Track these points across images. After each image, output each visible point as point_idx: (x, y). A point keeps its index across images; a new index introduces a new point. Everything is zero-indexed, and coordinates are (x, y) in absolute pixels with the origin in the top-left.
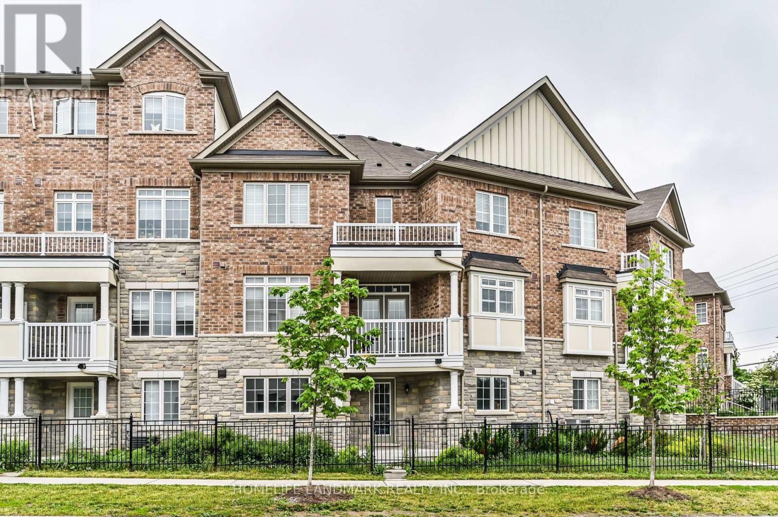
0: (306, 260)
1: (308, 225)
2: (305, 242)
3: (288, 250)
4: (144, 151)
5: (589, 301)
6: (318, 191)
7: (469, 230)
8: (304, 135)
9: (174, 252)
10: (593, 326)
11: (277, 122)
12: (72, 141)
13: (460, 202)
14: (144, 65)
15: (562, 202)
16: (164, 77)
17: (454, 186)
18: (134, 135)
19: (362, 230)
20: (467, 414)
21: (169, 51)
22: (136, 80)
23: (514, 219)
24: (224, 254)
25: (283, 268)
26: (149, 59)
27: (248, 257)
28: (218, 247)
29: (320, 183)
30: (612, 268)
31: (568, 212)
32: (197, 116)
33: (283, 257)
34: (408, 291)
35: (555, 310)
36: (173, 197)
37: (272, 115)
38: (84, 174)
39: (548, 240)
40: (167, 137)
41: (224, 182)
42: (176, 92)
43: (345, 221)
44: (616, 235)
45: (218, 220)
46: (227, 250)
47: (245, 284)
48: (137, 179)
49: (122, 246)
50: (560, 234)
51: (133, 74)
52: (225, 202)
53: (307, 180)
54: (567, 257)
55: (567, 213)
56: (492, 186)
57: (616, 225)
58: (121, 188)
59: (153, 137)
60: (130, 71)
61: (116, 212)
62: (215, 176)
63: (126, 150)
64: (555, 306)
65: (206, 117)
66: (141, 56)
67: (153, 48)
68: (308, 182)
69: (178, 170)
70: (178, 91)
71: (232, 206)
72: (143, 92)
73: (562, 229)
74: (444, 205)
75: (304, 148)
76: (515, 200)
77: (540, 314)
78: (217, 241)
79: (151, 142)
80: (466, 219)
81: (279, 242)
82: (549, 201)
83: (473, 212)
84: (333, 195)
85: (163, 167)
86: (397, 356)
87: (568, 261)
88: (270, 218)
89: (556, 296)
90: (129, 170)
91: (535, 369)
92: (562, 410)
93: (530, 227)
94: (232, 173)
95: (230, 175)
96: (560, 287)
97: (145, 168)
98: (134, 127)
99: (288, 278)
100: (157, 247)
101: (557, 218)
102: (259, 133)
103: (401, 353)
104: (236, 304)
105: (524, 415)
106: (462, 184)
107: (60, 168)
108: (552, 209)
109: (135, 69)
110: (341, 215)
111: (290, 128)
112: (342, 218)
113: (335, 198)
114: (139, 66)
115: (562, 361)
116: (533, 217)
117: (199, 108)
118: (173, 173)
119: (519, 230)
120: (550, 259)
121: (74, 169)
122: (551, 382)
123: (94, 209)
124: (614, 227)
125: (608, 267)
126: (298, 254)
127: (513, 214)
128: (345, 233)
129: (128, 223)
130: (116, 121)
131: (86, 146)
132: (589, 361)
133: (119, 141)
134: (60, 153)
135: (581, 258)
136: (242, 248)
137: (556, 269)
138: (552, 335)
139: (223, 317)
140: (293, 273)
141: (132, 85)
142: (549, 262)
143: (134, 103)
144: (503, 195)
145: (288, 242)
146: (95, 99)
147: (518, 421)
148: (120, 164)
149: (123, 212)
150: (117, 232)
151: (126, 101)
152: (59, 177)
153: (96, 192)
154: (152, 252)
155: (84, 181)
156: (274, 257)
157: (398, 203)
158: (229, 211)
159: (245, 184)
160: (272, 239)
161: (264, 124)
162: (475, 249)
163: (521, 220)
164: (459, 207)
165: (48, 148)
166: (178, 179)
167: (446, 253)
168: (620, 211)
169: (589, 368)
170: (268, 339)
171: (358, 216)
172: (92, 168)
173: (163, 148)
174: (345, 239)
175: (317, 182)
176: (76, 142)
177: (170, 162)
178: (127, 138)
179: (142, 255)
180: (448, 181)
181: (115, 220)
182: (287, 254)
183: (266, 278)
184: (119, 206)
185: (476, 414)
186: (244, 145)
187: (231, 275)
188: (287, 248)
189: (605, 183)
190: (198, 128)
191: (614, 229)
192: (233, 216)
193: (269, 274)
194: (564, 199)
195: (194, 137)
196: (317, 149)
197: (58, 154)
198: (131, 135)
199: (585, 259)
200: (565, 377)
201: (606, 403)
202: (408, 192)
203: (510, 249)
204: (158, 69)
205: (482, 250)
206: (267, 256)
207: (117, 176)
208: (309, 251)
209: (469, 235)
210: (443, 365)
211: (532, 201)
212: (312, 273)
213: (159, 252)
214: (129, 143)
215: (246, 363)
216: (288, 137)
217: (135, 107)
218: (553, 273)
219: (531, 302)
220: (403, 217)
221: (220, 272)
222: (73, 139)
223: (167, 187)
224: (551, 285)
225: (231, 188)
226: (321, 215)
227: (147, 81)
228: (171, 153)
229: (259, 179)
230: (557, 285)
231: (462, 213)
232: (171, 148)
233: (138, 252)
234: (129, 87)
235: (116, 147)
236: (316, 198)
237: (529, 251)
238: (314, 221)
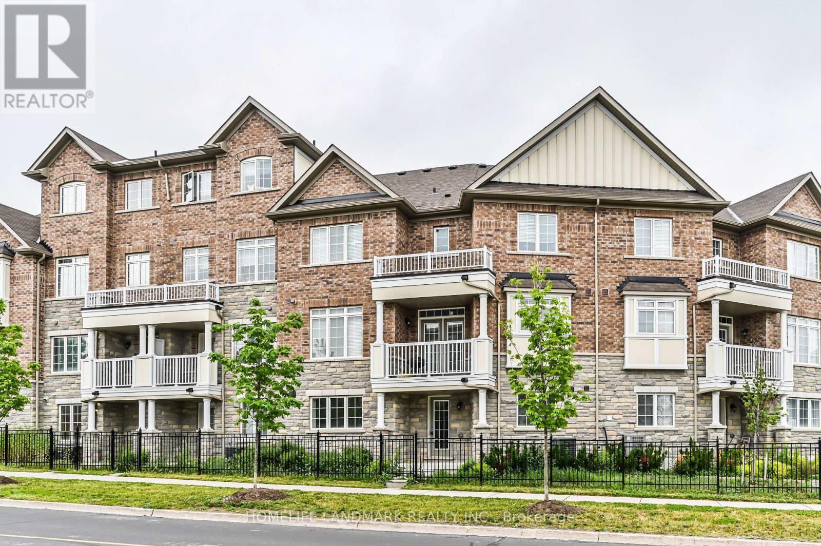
0: (358, 292)
1: (361, 260)
2: (358, 276)
3: (344, 284)
4: (241, 209)
5: (656, 313)
6: (369, 229)
7: (508, 252)
8: (358, 180)
9: (264, 292)
10: (660, 339)
11: (337, 171)
12: (194, 206)
13: (499, 226)
14: (241, 137)
15: (625, 213)
16: (256, 144)
17: (492, 211)
18: (234, 196)
19: (420, 260)
20: (506, 430)
21: (259, 121)
22: (235, 150)
23: (564, 236)
24: (294, 291)
25: (340, 301)
26: (245, 130)
27: (312, 293)
28: (289, 286)
29: (371, 222)
30: (691, 276)
31: (633, 222)
32: (281, 174)
33: (340, 291)
34: (463, 314)
35: (614, 324)
36: (264, 245)
37: (332, 166)
38: (203, 233)
39: (606, 254)
40: (258, 195)
41: (294, 229)
42: (265, 156)
43: (392, 254)
44: (699, 240)
45: (290, 263)
46: (296, 288)
47: (311, 316)
48: (236, 233)
49: (226, 290)
50: (622, 246)
51: (233, 145)
52: (295, 247)
53: (360, 220)
54: (631, 268)
55: (631, 223)
56: (537, 207)
57: (698, 230)
58: (225, 242)
59: (248, 196)
60: (231, 143)
61: (222, 262)
62: (287, 224)
63: (228, 209)
64: (614, 321)
65: (287, 174)
66: (239, 129)
67: (248, 120)
68: (362, 221)
69: (266, 222)
70: (266, 154)
71: (300, 249)
72: (241, 159)
73: (625, 241)
74: (481, 230)
75: (359, 191)
76: (565, 217)
77: (595, 329)
78: (288, 281)
79: (247, 200)
80: (505, 241)
81: (337, 277)
82: (608, 214)
83: (514, 234)
84: (381, 231)
85: (255, 221)
86: (429, 376)
87: (632, 273)
88: (332, 257)
89: (615, 310)
90: (231, 226)
91: (588, 385)
92: (622, 426)
93: (583, 242)
94: (301, 221)
95: (299, 222)
96: (621, 300)
97: (242, 223)
98: (234, 190)
99: (345, 309)
100: (251, 289)
101: (617, 230)
102: (322, 183)
103: (433, 373)
104: (304, 334)
105: (575, 431)
106: (502, 208)
107: (186, 230)
108: (611, 221)
109: (235, 140)
110: (388, 249)
111: (347, 175)
112: (389, 251)
113: (384, 234)
114: (237, 137)
115: (623, 376)
116: (587, 232)
117: (282, 166)
118: (262, 225)
119: (568, 247)
120: (609, 273)
121: (196, 229)
122: (608, 398)
123: (209, 261)
124: (695, 232)
125: (686, 276)
126: (352, 287)
127: (563, 231)
128: (391, 265)
129: (230, 271)
130: (221, 187)
131: (203, 209)
132: (658, 376)
133: (224, 203)
134: (186, 217)
135: (649, 269)
136: (308, 285)
137: (616, 282)
138: (610, 350)
139: (293, 345)
140: (349, 304)
141: (233, 155)
142: (607, 276)
143: (234, 169)
144: (552, 213)
145: (344, 277)
146: (210, 169)
147: (566, 437)
148: (224, 222)
149: (226, 261)
150: (222, 279)
151: (228, 169)
152: (186, 237)
153: (211, 246)
154: (247, 293)
155: (203, 238)
156: (333, 291)
157: (453, 231)
158: (298, 254)
159: (312, 229)
160: (332, 276)
161: (326, 174)
162: (516, 270)
163: (573, 236)
164: (497, 230)
165: (178, 214)
166: (266, 230)
167: (473, 277)
168: (704, 214)
169: (657, 383)
170: (328, 364)
171: (417, 247)
172: (208, 227)
173: (255, 204)
174: (391, 271)
175: (369, 221)
176: (197, 207)
177: (260, 216)
178: (229, 199)
179: (240, 296)
180: (485, 207)
181: (221, 269)
182: (343, 288)
183: (328, 310)
184: (224, 257)
185: (515, 429)
186: (310, 195)
187: (299, 309)
188: (344, 282)
189: (685, 186)
190: (281, 184)
191: (695, 234)
192: (301, 258)
193: (329, 307)
194: (628, 210)
195: (279, 192)
196: (368, 191)
197: (185, 218)
198: (232, 196)
199: (655, 269)
200: (627, 393)
201: (682, 419)
202: (462, 220)
203: (558, 266)
204: (251, 138)
205: (525, 271)
206: (328, 291)
207: (222, 232)
208: (361, 284)
209: (510, 256)
210: (470, 383)
211: (586, 215)
212: (364, 303)
213: (252, 293)
214: (231, 203)
215: (311, 385)
216: (345, 183)
217: (235, 173)
218: (611, 287)
219: (584, 317)
220: (458, 244)
221: (291, 307)
222: (195, 204)
223: (258, 237)
224: (609, 299)
225: (300, 234)
226: (372, 251)
227: (243, 150)
228: (261, 208)
229: (322, 224)
230: (617, 299)
231: (501, 236)
232: (261, 204)
233: (237, 294)
234: (230, 156)
235: (222, 208)
236: (367, 235)
237: (581, 267)
238: (366, 256)
